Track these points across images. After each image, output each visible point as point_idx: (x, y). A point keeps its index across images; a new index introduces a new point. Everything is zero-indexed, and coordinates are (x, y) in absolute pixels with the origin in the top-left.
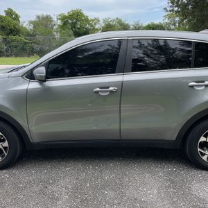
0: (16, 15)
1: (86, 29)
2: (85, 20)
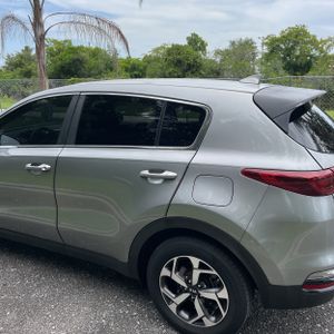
1: (311, 56)
2: (310, 42)
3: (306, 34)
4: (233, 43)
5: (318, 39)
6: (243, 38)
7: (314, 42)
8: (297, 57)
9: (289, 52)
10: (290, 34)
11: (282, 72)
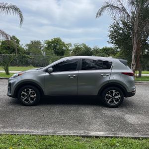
0: (18, 40)
1: (63, 49)
3: (60, 41)
4: (32, 42)
5: (65, 43)
6: (36, 40)
7: (63, 44)
8: (58, 49)
9: (55, 47)
10: (55, 40)
11: (54, 54)
